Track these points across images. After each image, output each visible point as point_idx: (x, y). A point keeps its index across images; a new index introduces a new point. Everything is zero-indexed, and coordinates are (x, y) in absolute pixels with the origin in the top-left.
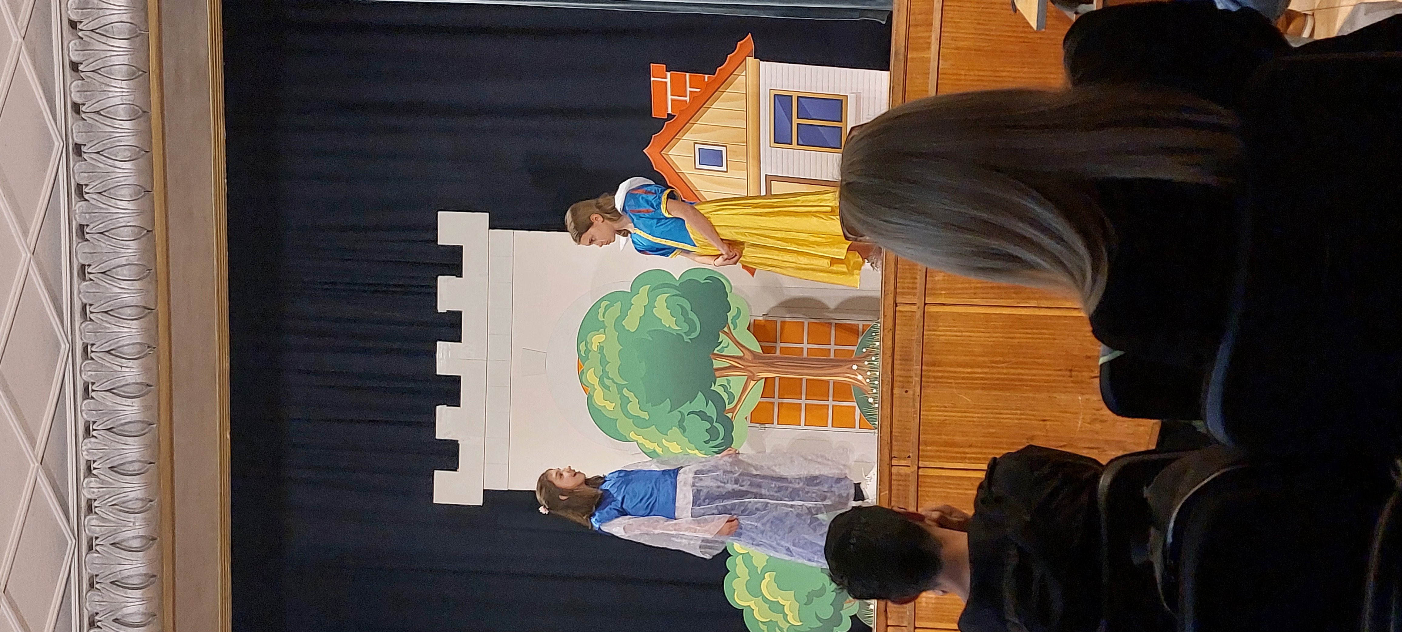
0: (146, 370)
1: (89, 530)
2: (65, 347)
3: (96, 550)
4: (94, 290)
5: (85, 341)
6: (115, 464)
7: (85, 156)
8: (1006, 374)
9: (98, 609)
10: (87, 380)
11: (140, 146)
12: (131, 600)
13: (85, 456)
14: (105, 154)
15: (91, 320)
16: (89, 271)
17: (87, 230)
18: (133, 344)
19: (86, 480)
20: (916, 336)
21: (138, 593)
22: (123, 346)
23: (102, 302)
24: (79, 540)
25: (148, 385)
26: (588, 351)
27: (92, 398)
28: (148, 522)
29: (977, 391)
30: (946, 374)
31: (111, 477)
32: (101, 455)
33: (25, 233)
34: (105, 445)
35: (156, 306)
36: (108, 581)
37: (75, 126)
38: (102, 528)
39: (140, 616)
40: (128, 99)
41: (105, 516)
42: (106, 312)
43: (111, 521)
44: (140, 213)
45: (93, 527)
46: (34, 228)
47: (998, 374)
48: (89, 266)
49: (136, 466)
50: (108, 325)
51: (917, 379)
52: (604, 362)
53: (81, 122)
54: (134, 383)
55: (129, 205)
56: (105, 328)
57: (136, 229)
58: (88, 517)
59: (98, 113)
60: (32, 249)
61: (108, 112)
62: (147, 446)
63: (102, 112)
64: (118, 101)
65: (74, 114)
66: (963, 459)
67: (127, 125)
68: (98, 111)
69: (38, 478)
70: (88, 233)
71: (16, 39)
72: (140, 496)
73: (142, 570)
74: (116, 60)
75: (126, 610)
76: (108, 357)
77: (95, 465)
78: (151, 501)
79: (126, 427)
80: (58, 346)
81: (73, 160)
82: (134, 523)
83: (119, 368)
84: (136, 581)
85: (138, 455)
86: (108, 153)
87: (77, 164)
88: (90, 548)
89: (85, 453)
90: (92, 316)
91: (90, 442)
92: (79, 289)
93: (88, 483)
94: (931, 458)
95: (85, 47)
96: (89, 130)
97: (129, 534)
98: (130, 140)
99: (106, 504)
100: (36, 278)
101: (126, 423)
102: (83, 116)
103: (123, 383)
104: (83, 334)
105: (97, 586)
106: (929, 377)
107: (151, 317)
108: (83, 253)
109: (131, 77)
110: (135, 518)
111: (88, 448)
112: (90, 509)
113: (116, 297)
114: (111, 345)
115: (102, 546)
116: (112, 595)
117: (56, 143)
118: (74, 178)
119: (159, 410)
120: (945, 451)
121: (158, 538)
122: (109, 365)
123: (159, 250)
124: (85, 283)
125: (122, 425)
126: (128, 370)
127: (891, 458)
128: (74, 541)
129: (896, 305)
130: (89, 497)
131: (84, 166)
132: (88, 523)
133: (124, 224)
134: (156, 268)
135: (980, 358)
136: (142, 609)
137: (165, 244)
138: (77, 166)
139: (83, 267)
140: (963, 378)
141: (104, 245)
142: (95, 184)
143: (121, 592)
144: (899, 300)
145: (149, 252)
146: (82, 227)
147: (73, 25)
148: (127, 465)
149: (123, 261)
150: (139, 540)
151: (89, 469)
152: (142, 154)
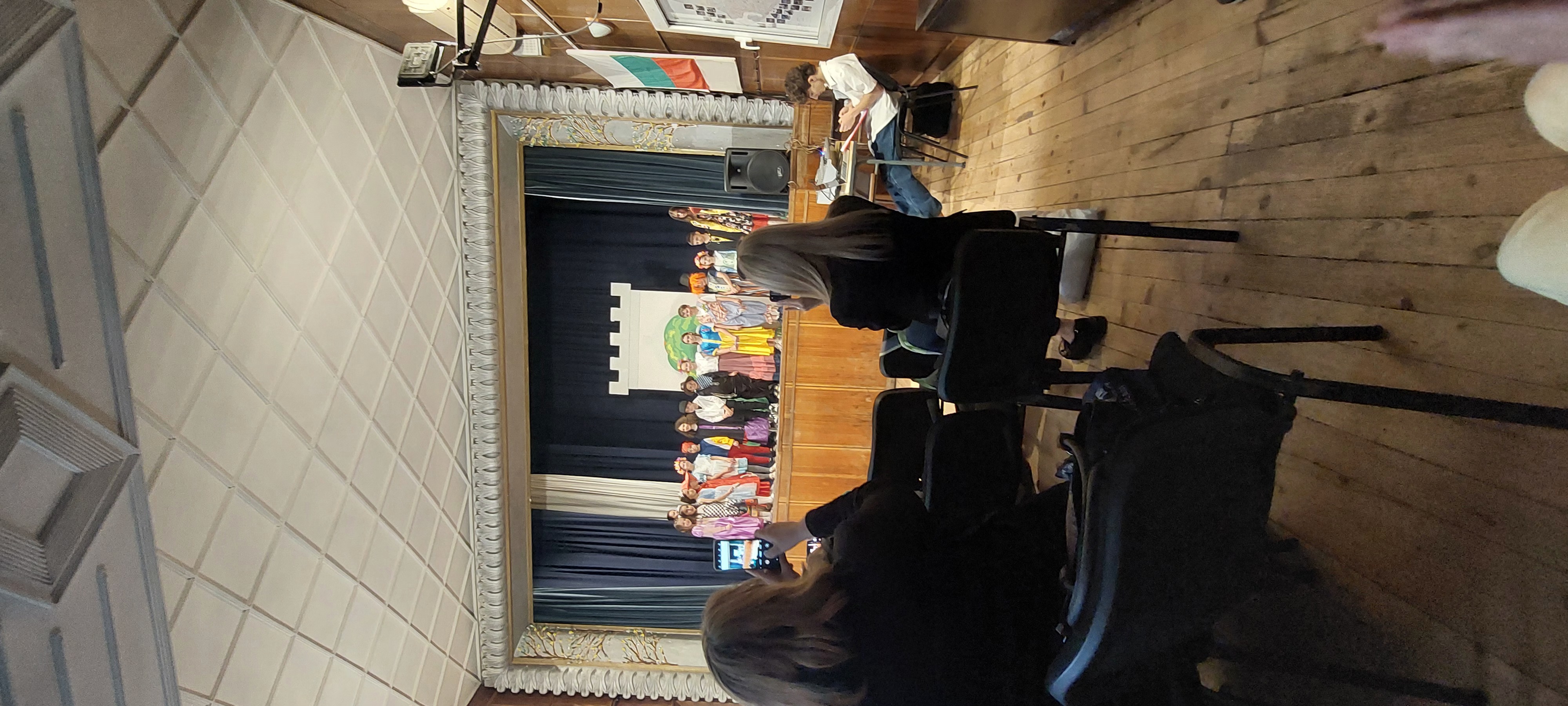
0: (494, 344)
1: (472, 406)
2: (462, 334)
3: (476, 414)
4: (473, 312)
5: (470, 333)
6: (483, 381)
7: (469, 259)
9: (477, 437)
10: (471, 348)
11: (491, 256)
12: (490, 433)
13: (470, 378)
14: (477, 259)
16: (471, 305)
17: (470, 289)
18: (489, 334)
19: (471, 387)
20: (796, 335)
21: (492, 430)
22: (485, 335)
23: (477, 317)
24: (469, 410)
25: (495, 350)
26: (667, 340)
27: (473, 355)
28: (495, 403)
31: (481, 386)
32: (477, 377)
33: (444, 290)
34: (479, 374)
35: (498, 319)
36: (481, 426)
37: (465, 247)
38: (478, 406)
39: (493, 439)
40: (486, 237)
41: (479, 401)
42: (478, 321)
43: (481, 403)
44: (491, 282)
45: (474, 406)
46: (448, 287)
48: (471, 303)
49: (491, 382)
53: (467, 246)
54: (490, 349)
55: (488, 280)
56: (478, 327)
57: (490, 289)
58: (472, 402)
60: (447, 296)
61: (478, 242)
62: (495, 374)
63: (476, 243)
64: (482, 238)
65: (464, 242)
67: (486, 247)
68: (474, 242)
69: (451, 386)
71: (440, 212)
72: (493, 394)
73: (494, 422)
74: (481, 222)
75: (488, 437)
76: (479, 339)
77: (475, 381)
78: (497, 395)
79: (487, 367)
80: (459, 335)
81: (464, 260)
82: (490, 404)
83: (484, 344)
84: (491, 426)
85: (492, 377)
86: (479, 259)
88: (473, 413)
90: (473, 323)
91: (472, 372)
92: (467, 312)
94: (800, 382)
95: (468, 215)
96: (470, 249)
97: (488, 408)
98: (487, 253)
99: (479, 397)
100: (449, 307)
101: (487, 365)
102: (468, 243)
103: (485, 349)
104: (469, 330)
105: (476, 427)
107: (496, 324)
108: (468, 298)
109: (488, 228)
110: (490, 402)
111: (472, 374)
112: (473, 398)
113: (482, 315)
114: (480, 334)
115: (478, 412)
116: (482, 431)
117: (457, 254)
118: (465, 268)
119: (500, 360)
121: (500, 410)
122: (480, 342)
124: (469, 310)
126: (487, 344)
127: (785, 382)
128: (467, 411)
129: (788, 323)
130: (472, 394)
131: (468, 263)
132: (472, 404)
133: (485, 287)
134: (498, 304)
136: (494, 436)
137: (501, 296)
138: (466, 263)
139: (468, 304)
141: (476, 295)
142: (473, 271)
143: (486, 430)
144: (790, 321)
145: (495, 298)
146: (468, 287)
147: (464, 207)
148: (488, 381)
149: (484, 301)
150: (492, 410)
151: (472, 383)
152: (492, 259)
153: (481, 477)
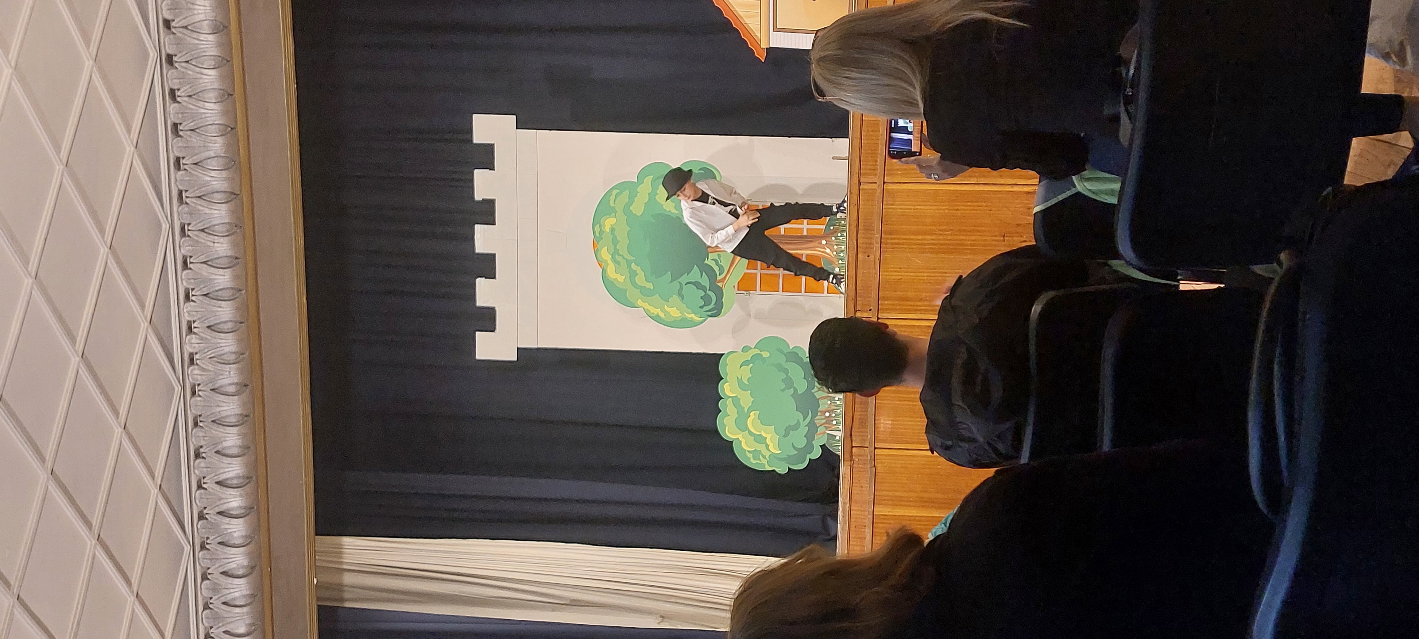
0: (235, 245)
1: (192, 378)
2: (165, 226)
3: (199, 395)
4: (188, 178)
5: (183, 221)
6: (212, 323)
7: (176, 65)
8: (950, 240)
9: (202, 443)
10: (185, 254)
11: (222, 56)
12: (229, 435)
13: (186, 318)
14: (193, 63)
15: (187, 203)
16: (184, 161)
17: (180, 127)
18: (223, 223)
19: (188, 337)
20: (877, 209)
21: (234, 430)
22: (215, 225)
23: (196, 188)
24: (184, 387)
25: (237, 258)
26: (601, 232)
27: (190, 269)
28: (241, 372)
29: (926, 255)
30: (900, 241)
31: (208, 334)
32: (200, 316)
33: (129, 131)
34: (203, 308)
35: (241, 191)
36: (210, 420)
37: (167, 39)
38: (203, 377)
39: (236, 449)
40: (211, 15)
41: (205, 367)
42: (199, 197)
43: (210, 371)
44: (225, 113)
45: (196, 376)
46: (136, 124)
47: (944, 240)
48: (183, 158)
49: (230, 325)
50: (201, 208)
51: (877, 245)
52: (615, 241)
53: (172, 36)
54: (225, 257)
55: (216, 107)
56: (199, 210)
57: (222, 127)
58: (191, 368)
59: (186, 27)
60: (135, 144)
61: (194, 27)
62: (237, 309)
63: (189, 28)
64: (202, 17)
65: (166, 30)
66: (915, 311)
67: (211, 38)
68: (186, 26)
69: (148, 336)
70: (181, 130)
72: (233, 350)
73: (238, 411)
75: (227, 444)
76: (203, 235)
77: (195, 325)
78: (243, 354)
79: (220, 293)
80: (160, 226)
81: (166, 68)
82: (229, 372)
83: (212, 244)
84: (233, 419)
85: (230, 316)
86: (196, 62)
87: (170, 72)
88: (194, 393)
89: (186, 315)
90: (188, 200)
91: (191, 306)
92: (175, 177)
93: (189, 340)
94: (887, 310)
96: (179, 42)
97: (224, 382)
98: (213, 51)
99: (205, 357)
100: (139, 170)
101: (220, 290)
102: (173, 30)
103: (215, 256)
104: (181, 215)
105: (201, 424)
106: (886, 244)
107: (237, 201)
108: (177, 147)
110: (230, 368)
111: (189, 310)
112: (192, 361)
113: (206, 184)
114: (204, 225)
115: (203, 391)
116: (213, 431)
117: (151, 55)
118: (168, 84)
119: (246, 280)
120: (900, 305)
121: (250, 385)
122: (203, 241)
123: (241, 143)
124: (180, 173)
125: (217, 291)
126: (219, 245)
128: (180, 388)
129: (860, 183)
130: (191, 350)
131: (176, 73)
132: (191, 372)
133: (211, 122)
134: (239, 159)
135: (928, 228)
136: (239, 443)
137: (246, 140)
138: (170, 74)
139: (178, 159)
140: (915, 244)
141: (195, 140)
142: (185, 88)
143: (221, 429)
144: (861, 180)
145: (232, 146)
146: (175, 126)
148: (222, 325)
149: (212, 154)
150: (234, 386)
151: (190, 328)
152: (224, 62)
153: (214, 527)
